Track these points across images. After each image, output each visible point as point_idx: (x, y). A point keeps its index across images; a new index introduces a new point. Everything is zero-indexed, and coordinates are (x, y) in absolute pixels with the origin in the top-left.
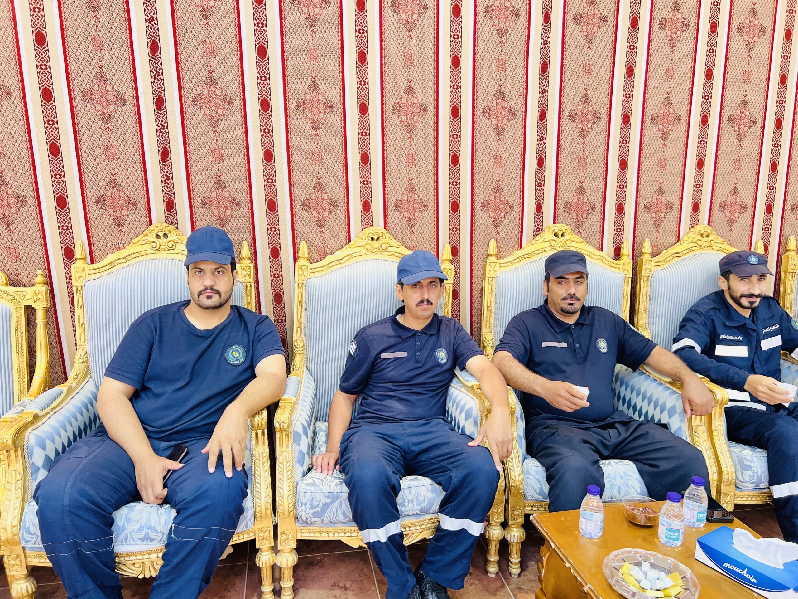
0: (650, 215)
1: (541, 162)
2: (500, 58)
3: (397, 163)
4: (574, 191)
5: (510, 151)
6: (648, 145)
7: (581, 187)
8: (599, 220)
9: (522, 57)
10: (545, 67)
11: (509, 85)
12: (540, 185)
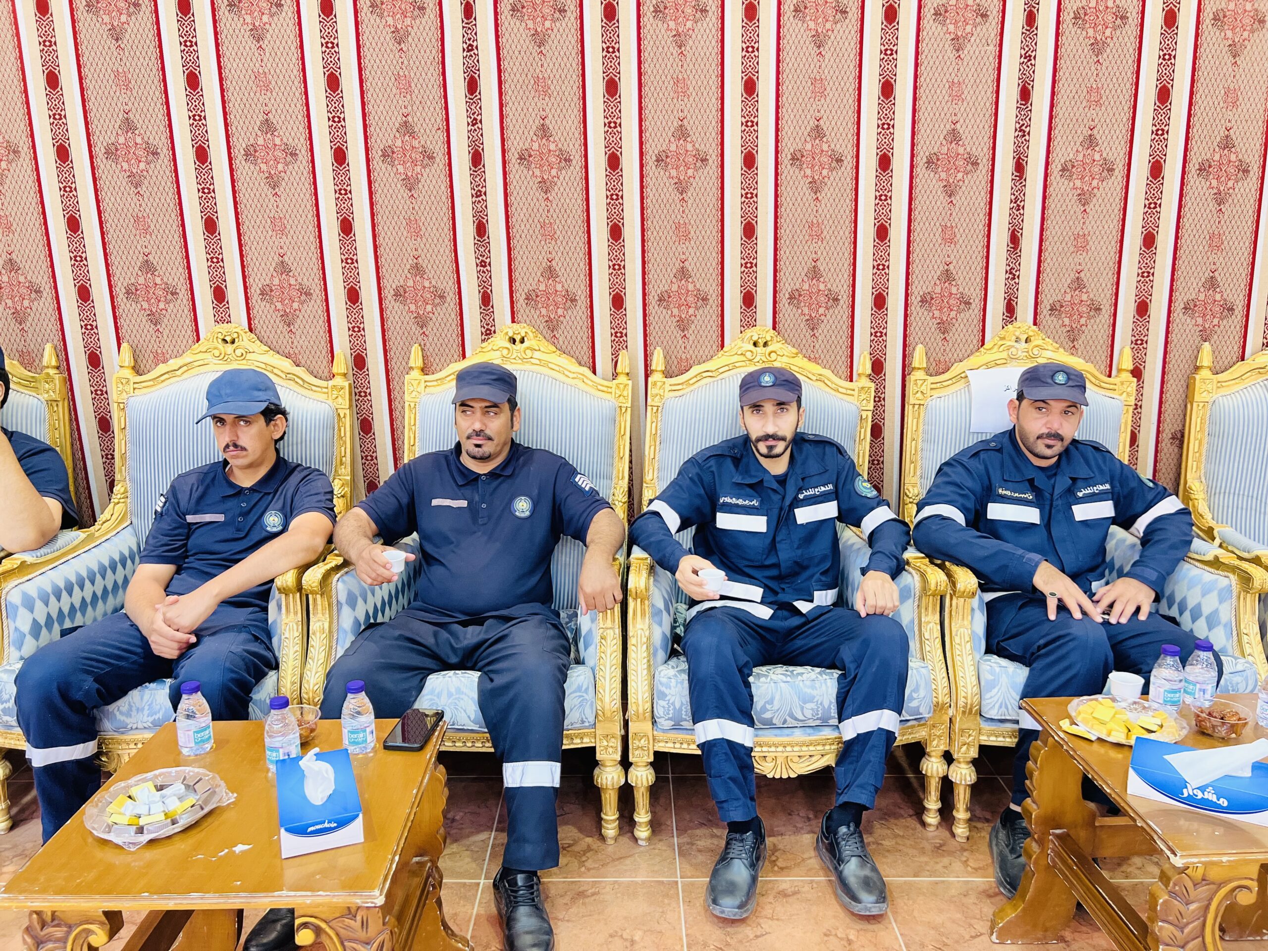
0: (669, 312)
1: (481, 229)
2: (401, 74)
3: (259, 232)
4: (539, 274)
5: (431, 214)
6: (654, 201)
7: (550, 267)
8: (584, 317)
9: (435, 71)
10: (472, 86)
11: (418, 114)
12: (483, 264)
